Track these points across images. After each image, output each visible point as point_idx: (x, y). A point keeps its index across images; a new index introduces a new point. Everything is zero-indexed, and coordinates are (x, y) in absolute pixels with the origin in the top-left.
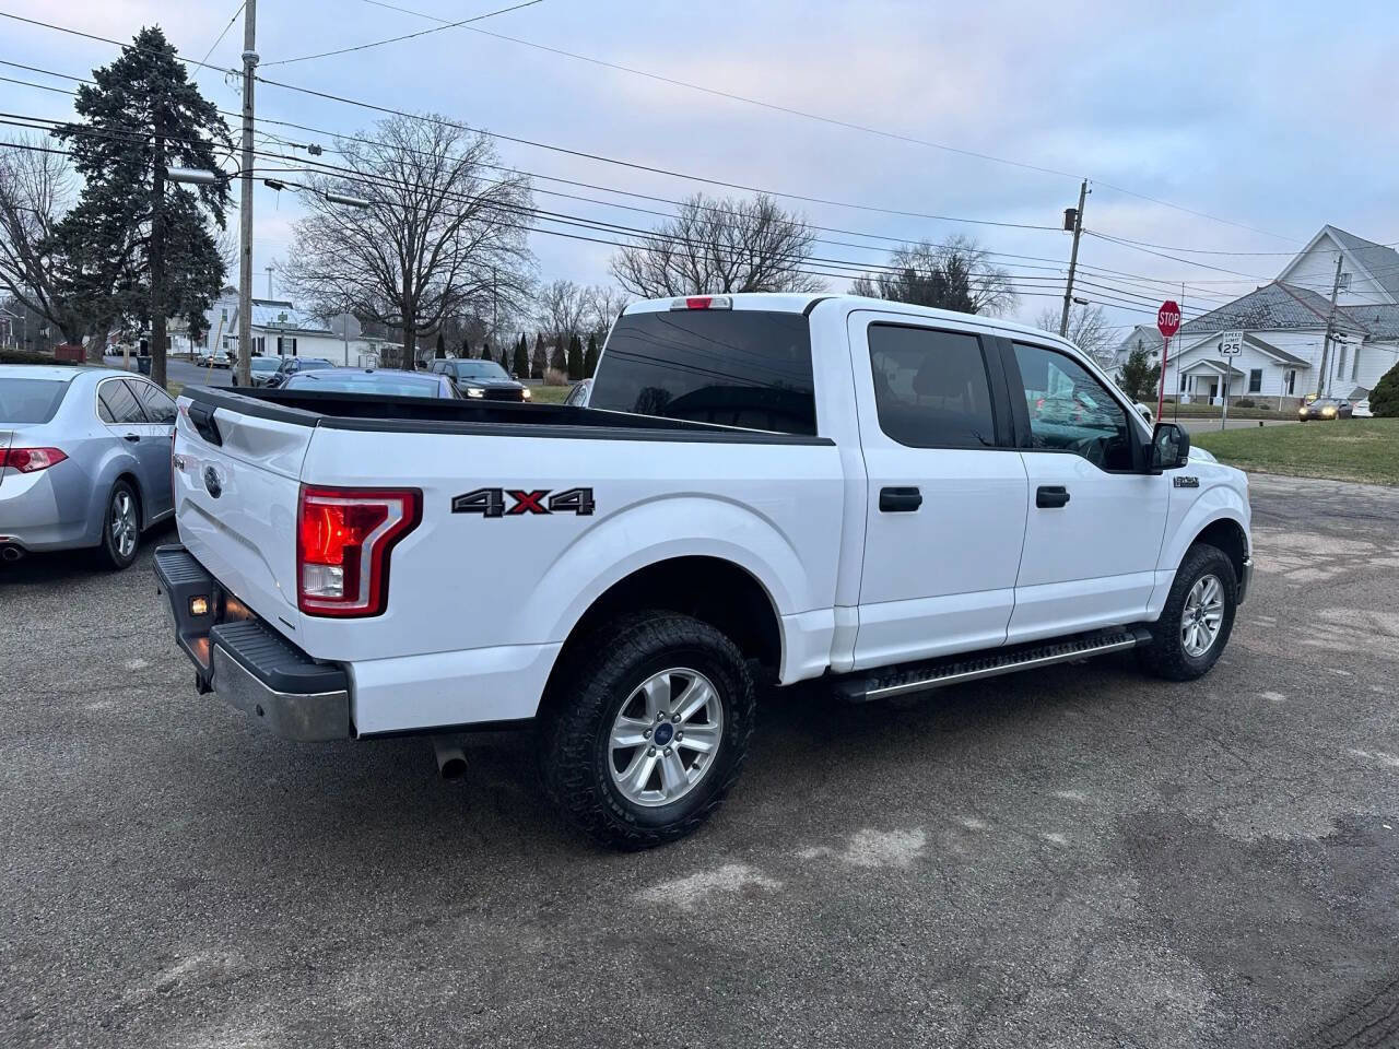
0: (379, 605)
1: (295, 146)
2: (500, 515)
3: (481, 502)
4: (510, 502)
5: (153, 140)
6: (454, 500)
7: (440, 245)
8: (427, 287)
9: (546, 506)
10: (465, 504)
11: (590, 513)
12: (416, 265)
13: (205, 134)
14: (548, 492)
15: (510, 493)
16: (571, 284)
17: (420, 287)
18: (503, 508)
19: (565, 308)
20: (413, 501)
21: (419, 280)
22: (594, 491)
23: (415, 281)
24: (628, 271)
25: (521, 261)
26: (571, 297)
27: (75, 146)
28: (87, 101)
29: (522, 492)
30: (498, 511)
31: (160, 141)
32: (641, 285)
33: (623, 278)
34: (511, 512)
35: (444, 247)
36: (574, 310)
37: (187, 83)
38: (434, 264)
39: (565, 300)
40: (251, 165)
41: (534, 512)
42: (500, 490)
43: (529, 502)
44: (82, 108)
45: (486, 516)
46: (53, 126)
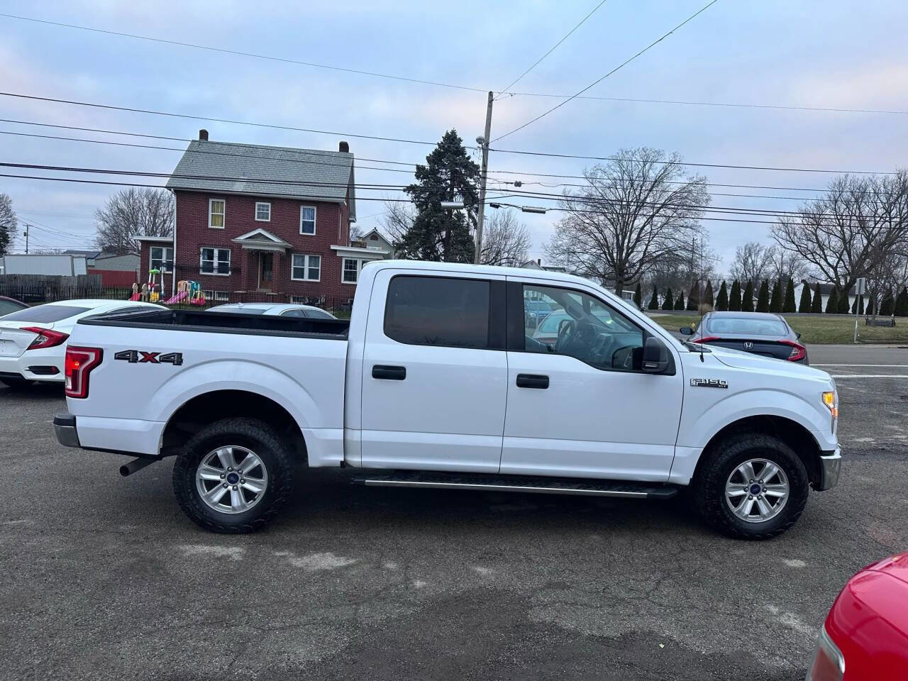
0: (85, 395)
1: (507, 183)
2: (136, 362)
3: (128, 356)
4: (141, 357)
5: (449, 190)
6: (116, 354)
7: (642, 228)
8: (632, 255)
9: (158, 359)
10: (121, 356)
11: (180, 364)
12: (626, 241)
13: (472, 182)
14: (159, 354)
15: (142, 353)
16: (758, 245)
17: (628, 255)
18: (137, 359)
19: (753, 262)
20: (99, 353)
21: (628, 251)
22: (183, 355)
23: (625, 251)
24: (784, 234)
25: (695, 233)
26: (757, 254)
27: (414, 195)
28: (420, 172)
29: (147, 353)
30: (135, 360)
31: (452, 189)
32: (794, 243)
33: (780, 240)
34: (141, 361)
35: (645, 228)
36: (759, 263)
37: (466, 156)
38: (638, 239)
39: (753, 256)
40: (484, 196)
41: (152, 362)
42: (136, 351)
43: (149, 357)
44: (418, 177)
45: (129, 362)
46: (402, 188)
